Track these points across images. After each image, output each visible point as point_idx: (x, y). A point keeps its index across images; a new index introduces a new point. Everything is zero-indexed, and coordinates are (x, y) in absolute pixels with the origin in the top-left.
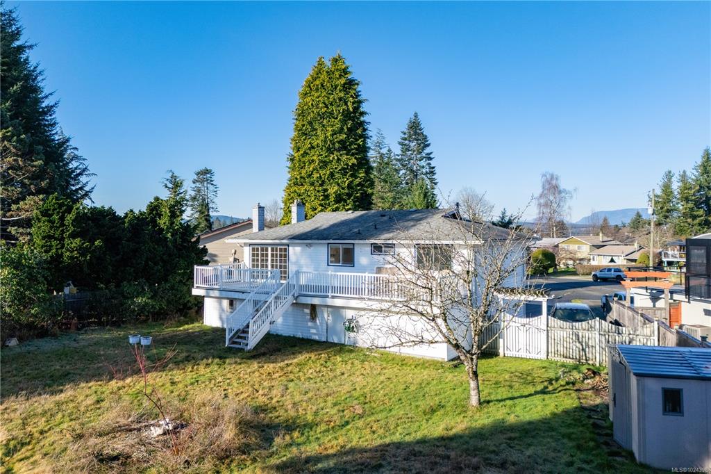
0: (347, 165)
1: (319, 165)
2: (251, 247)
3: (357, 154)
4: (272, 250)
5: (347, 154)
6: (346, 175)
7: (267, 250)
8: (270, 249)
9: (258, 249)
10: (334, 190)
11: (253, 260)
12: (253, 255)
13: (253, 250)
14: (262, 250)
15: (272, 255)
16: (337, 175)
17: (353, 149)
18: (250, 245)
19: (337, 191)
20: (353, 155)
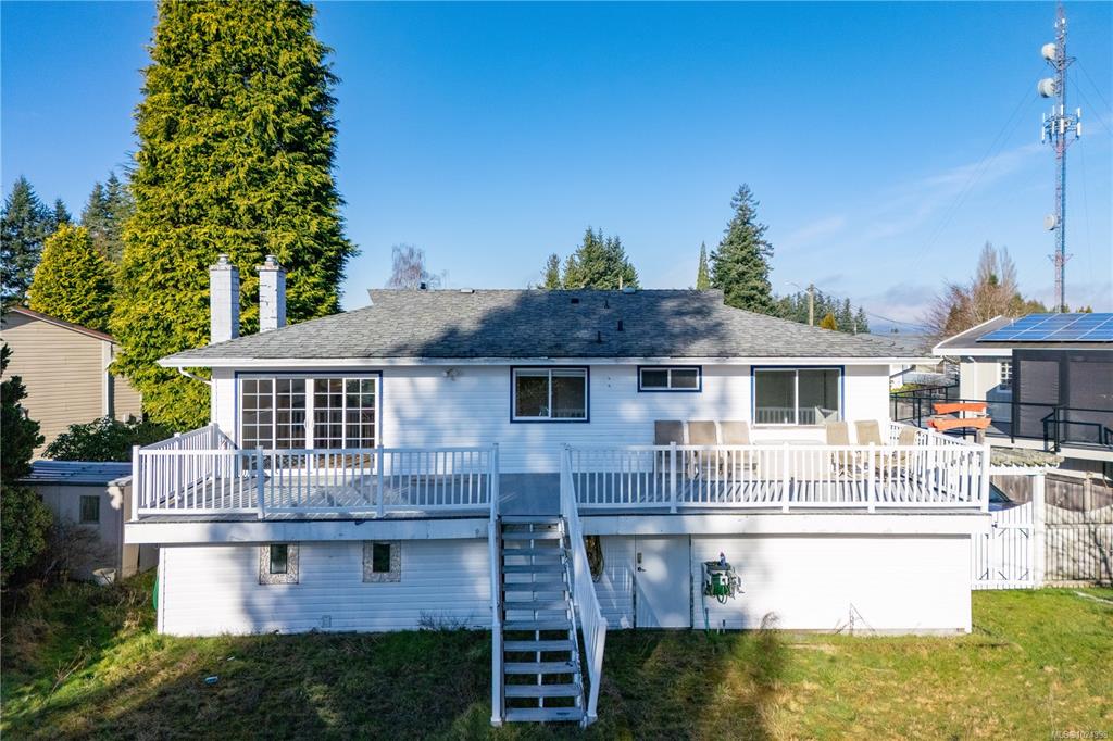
2: (241, 381)
4: (319, 386)
7: (300, 387)
8: (310, 384)
9: (266, 387)
11: (249, 417)
12: (249, 402)
13: (249, 387)
14: (283, 387)
15: (320, 401)
18: (237, 373)
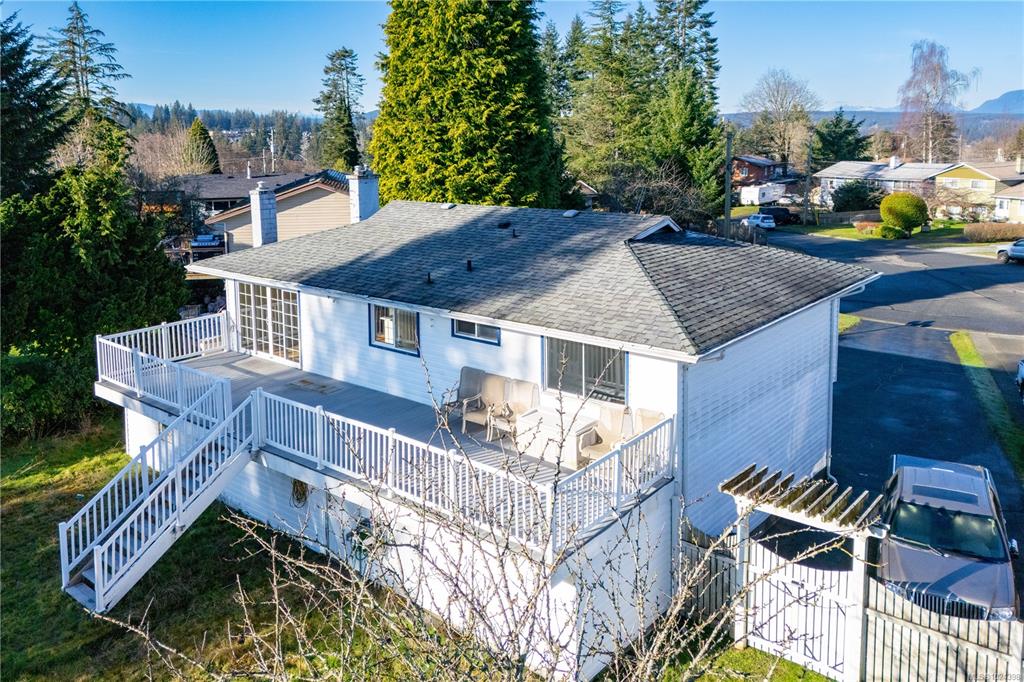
0: (488, 76)
1: (431, 77)
2: (237, 282)
3: (508, 53)
4: (273, 294)
5: (488, 55)
6: (485, 99)
7: (264, 292)
8: (268, 290)
9: (249, 287)
10: (460, 131)
11: (243, 310)
12: (242, 299)
13: (242, 287)
14: (257, 290)
15: (273, 304)
16: (466, 99)
17: (499, 44)
19: (464, 133)
20: (500, 54)
